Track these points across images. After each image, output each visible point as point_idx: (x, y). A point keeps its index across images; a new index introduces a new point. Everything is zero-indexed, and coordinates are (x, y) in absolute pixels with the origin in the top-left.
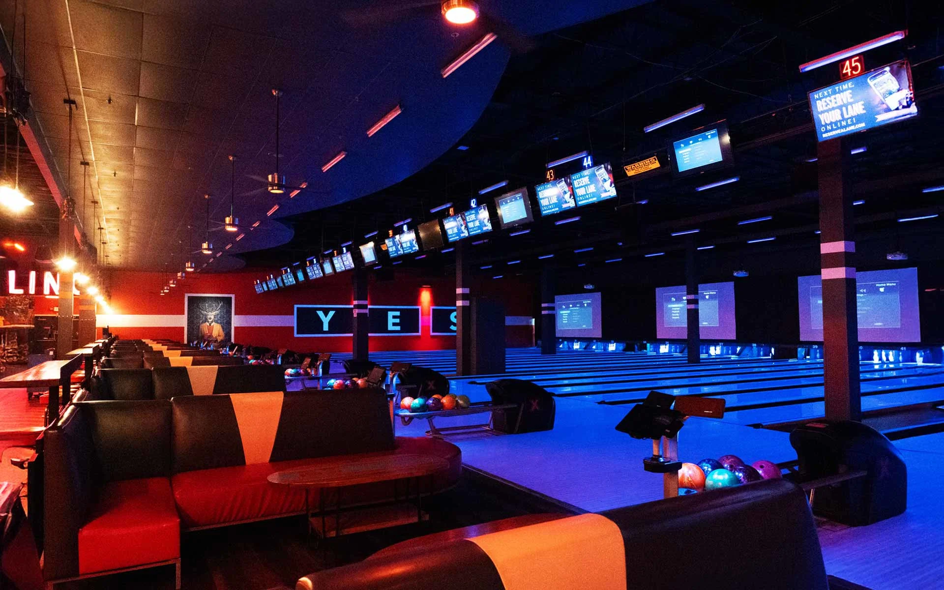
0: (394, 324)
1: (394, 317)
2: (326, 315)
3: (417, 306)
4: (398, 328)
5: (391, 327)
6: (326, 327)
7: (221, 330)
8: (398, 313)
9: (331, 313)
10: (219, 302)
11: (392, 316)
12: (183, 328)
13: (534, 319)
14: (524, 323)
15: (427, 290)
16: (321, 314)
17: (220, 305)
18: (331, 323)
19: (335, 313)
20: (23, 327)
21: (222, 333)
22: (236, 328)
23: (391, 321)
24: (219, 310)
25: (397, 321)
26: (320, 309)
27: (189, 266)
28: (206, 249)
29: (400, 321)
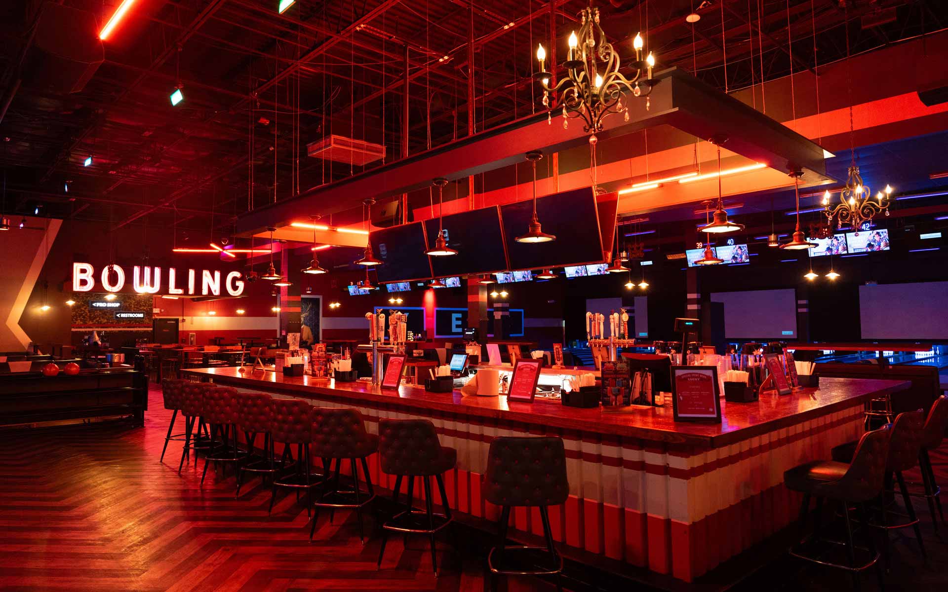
0: (458, 326)
1: (457, 319)
5: (454, 330)
7: (310, 333)
8: (460, 316)
10: (308, 303)
12: (276, 331)
13: (564, 321)
14: (556, 325)
17: (309, 306)
20: (147, 331)
21: (311, 336)
22: (324, 331)
23: (455, 323)
24: (309, 312)
25: (460, 323)
29: (462, 323)
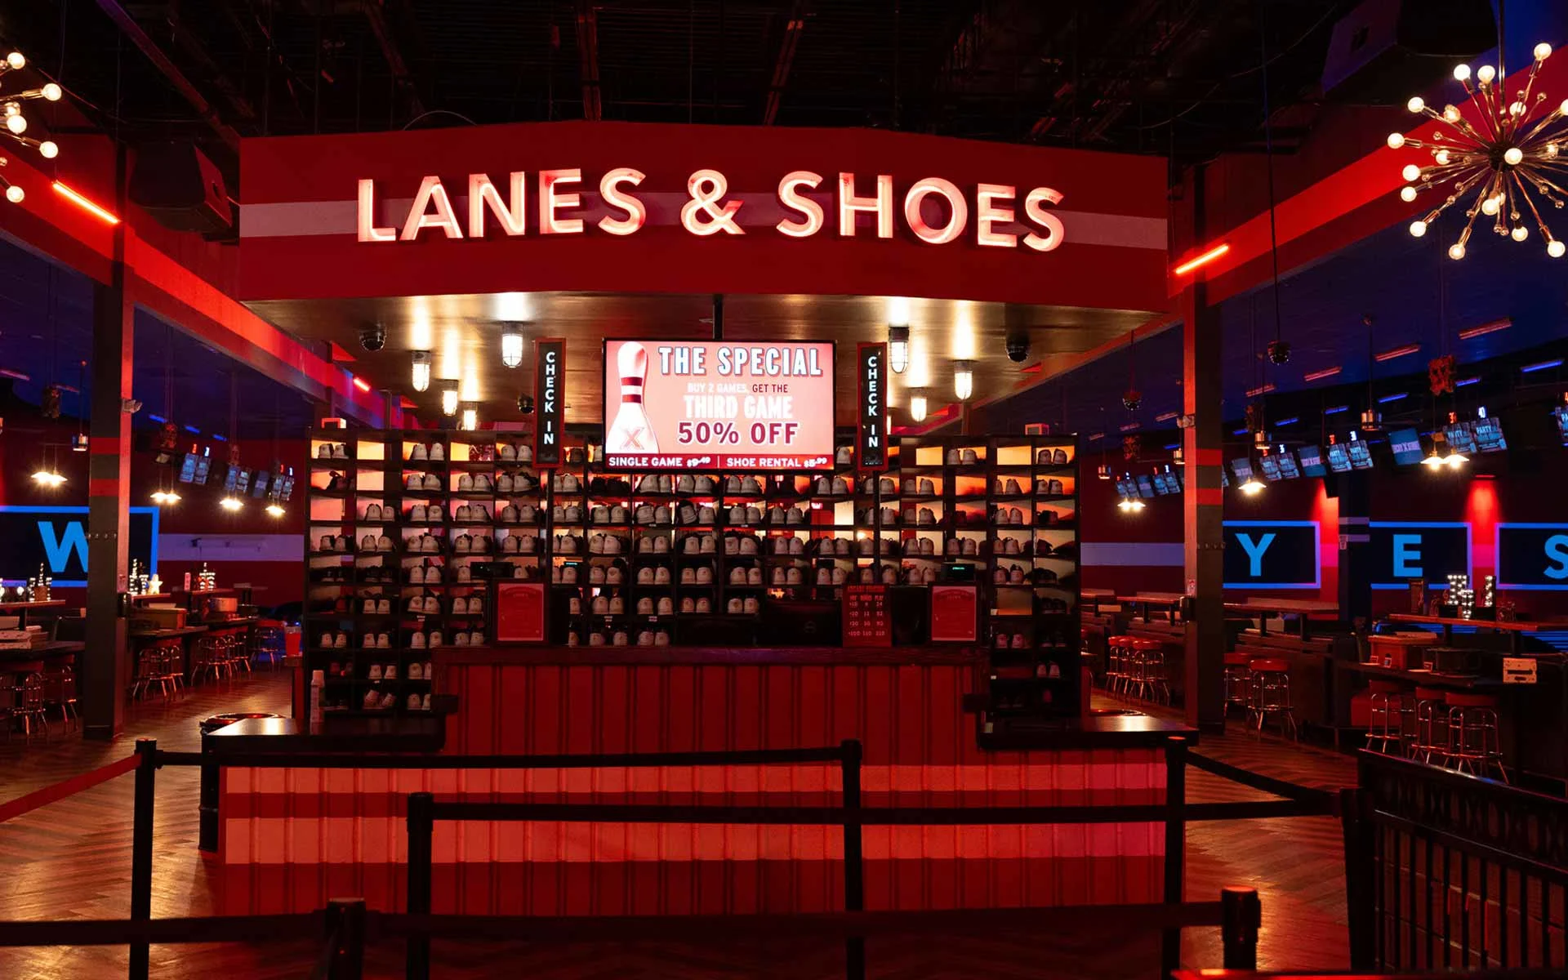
0: (1408, 563)
1: (1408, 547)
2: (1256, 542)
3: (1462, 521)
4: (1417, 572)
5: (1399, 570)
6: (1256, 569)
8: (1416, 539)
9: (1267, 539)
11: (1402, 547)
15: (1485, 487)
16: (1244, 539)
18: (1266, 559)
19: (1275, 538)
23: (1400, 555)
25: (1416, 555)
26: (1243, 530)
27: (1104, 472)
28: (1179, 459)
29: (1422, 555)
